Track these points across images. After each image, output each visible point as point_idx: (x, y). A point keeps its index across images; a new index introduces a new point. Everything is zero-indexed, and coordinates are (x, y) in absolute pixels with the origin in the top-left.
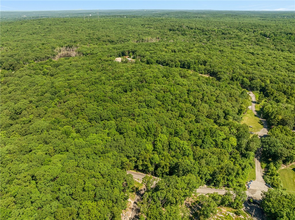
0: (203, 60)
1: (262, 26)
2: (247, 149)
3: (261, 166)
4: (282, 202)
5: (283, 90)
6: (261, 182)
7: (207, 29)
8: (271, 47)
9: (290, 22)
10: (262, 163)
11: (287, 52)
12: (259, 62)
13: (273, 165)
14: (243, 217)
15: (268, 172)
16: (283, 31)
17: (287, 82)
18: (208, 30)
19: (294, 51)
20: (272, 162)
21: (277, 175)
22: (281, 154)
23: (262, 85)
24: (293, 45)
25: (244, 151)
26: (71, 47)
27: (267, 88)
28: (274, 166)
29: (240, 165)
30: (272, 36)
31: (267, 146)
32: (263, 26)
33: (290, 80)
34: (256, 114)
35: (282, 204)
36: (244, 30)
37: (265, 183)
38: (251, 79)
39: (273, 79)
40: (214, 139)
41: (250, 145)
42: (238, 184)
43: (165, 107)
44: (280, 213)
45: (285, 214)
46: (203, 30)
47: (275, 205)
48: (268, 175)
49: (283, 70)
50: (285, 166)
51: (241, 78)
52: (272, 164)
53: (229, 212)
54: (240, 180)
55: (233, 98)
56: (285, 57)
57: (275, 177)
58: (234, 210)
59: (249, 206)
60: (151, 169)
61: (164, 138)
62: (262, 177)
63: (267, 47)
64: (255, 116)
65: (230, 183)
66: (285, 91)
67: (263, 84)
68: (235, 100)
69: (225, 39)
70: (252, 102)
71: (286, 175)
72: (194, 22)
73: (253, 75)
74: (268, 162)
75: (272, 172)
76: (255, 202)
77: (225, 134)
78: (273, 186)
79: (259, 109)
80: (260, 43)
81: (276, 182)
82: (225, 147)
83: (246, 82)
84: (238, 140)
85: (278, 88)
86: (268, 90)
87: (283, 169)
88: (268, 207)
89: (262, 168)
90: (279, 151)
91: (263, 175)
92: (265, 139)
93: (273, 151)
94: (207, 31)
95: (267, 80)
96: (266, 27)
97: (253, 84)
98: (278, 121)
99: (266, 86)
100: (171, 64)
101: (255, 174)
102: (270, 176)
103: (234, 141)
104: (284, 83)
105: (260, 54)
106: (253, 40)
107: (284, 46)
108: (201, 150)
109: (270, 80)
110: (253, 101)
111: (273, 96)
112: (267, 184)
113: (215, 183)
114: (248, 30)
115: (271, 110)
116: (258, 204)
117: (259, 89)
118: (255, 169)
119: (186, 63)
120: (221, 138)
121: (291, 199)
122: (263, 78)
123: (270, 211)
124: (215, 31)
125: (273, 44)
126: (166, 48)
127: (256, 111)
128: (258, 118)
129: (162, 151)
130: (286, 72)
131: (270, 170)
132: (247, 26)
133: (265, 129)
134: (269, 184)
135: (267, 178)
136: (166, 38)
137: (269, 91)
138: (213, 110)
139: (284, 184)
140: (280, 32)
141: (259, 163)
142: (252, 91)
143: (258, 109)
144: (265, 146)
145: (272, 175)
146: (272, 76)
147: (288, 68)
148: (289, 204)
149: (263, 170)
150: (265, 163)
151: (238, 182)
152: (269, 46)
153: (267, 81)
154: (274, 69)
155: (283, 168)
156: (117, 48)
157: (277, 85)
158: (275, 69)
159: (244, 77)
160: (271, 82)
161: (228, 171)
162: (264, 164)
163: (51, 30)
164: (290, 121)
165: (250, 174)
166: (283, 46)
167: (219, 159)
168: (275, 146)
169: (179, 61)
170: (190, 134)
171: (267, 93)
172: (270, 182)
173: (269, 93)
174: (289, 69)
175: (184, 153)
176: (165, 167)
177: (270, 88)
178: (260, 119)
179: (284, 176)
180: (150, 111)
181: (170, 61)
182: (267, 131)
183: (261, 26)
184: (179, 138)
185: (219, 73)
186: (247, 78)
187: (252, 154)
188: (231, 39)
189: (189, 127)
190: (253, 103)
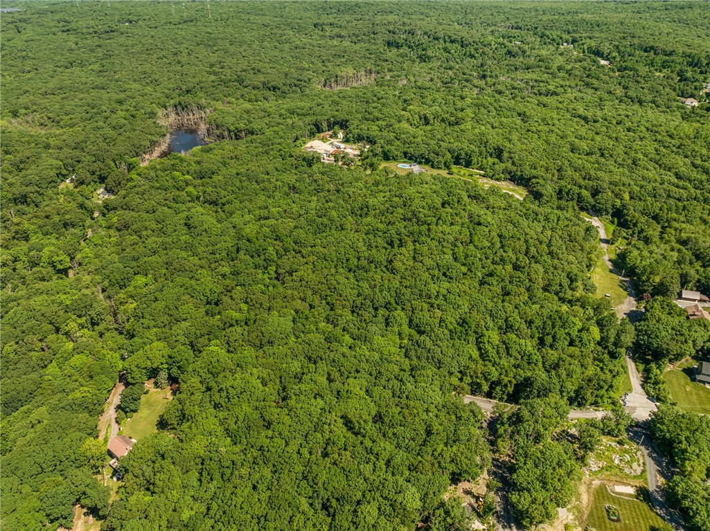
0: (495, 145)
1: (589, 25)
2: (615, 344)
3: (637, 369)
4: (679, 423)
5: (653, 213)
6: (641, 394)
7: (471, 40)
8: (618, 91)
9: (648, 8)
10: (637, 364)
11: (650, 104)
12: (603, 147)
13: (655, 368)
14: (628, 447)
15: (650, 378)
16: (636, 41)
17: (660, 195)
18: (474, 42)
19: (663, 103)
20: (653, 361)
21: (663, 383)
22: (667, 350)
23: (616, 204)
24: (661, 88)
25: (612, 348)
26: (186, 106)
27: (625, 211)
28: (658, 368)
29: (611, 371)
30: (614, 58)
31: (646, 337)
32: (591, 24)
33: (665, 190)
34: (611, 267)
35: (679, 426)
36: (551, 37)
37: (647, 396)
38: (595, 193)
39: (635, 191)
40: (566, 331)
41: (622, 338)
42: (610, 401)
43: (474, 276)
44: (678, 438)
45: (684, 439)
46: (462, 42)
47: (671, 429)
48: (650, 383)
49: (651, 165)
50: (672, 366)
51: (576, 189)
52: (653, 365)
53: (610, 443)
54: (612, 394)
55: (576, 244)
56: (650, 127)
57: (660, 385)
58: (614, 438)
59: (631, 432)
60: (486, 388)
61: (494, 336)
62: (640, 387)
63: (608, 93)
64: (611, 271)
65: (600, 400)
66: (657, 215)
67: (618, 203)
68: (580, 248)
69: (516, 69)
70: (601, 240)
71: (674, 380)
72: (433, 10)
73: (599, 182)
74: (647, 362)
75: (655, 379)
76: (638, 425)
77: (581, 320)
78: (658, 399)
79: (614, 255)
80: (594, 81)
81: (663, 394)
82: (586, 345)
83: (585, 198)
84: (601, 331)
85: (644, 210)
86: (627, 215)
87: (669, 371)
88: (661, 431)
89: (639, 372)
90: (665, 346)
91: (641, 383)
92: (640, 325)
93: (655, 345)
94: (472, 43)
95: (625, 193)
96: (598, 26)
97: (599, 203)
98: (654, 286)
99: (623, 206)
100: (436, 160)
101: (630, 383)
102: (653, 384)
103: (596, 332)
104: (655, 197)
105: (601, 120)
106: (577, 73)
107: (643, 88)
108: (552, 352)
109: (630, 193)
110: (602, 238)
111: (637, 226)
112: (650, 397)
113: (579, 402)
114: (561, 38)
115: (639, 261)
116: (643, 428)
117: (611, 211)
118: (629, 375)
119: (463, 155)
120: (576, 329)
121: (689, 419)
122: (617, 188)
123: (664, 436)
124: (490, 45)
125: (620, 84)
126: (404, 110)
127: (610, 260)
128: (615, 275)
129: (497, 360)
130: (655, 168)
131: (651, 375)
132: (557, 24)
133: (631, 298)
134: (653, 397)
135: (649, 388)
136: (390, 70)
137: (629, 218)
138: (552, 275)
139: (672, 395)
140: (631, 45)
141: (633, 364)
142: (597, 216)
143: (613, 257)
144: (642, 337)
145: (656, 383)
146: (632, 183)
147: (659, 160)
148: (688, 426)
149: (641, 375)
150: (642, 363)
151: (610, 398)
152: (612, 89)
153: (624, 195)
154: (634, 163)
155: (669, 369)
156: (300, 111)
157: (642, 203)
158: (636, 165)
159: (580, 187)
160: (631, 198)
161: (598, 384)
162: (641, 365)
163: (111, 53)
164: (674, 285)
165: (623, 382)
166: (641, 90)
167: (582, 366)
168: (657, 336)
169: (449, 151)
170: (530, 325)
171: (626, 221)
172: (653, 394)
173: (631, 221)
174: (660, 162)
175: (529, 359)
176: (509, 385)
177: (632, 211)
178: (620, 277)
179: (671, 382)
180: (454, 286)
181: (432, 155)
182: (635, 302)
183: (587, 23)
184: (515, 334)
185: (533, 180)
186: (586, 188)
187: (623, 350)
188: (530, 70)
189: (525, 313)
190: (603, 242)
